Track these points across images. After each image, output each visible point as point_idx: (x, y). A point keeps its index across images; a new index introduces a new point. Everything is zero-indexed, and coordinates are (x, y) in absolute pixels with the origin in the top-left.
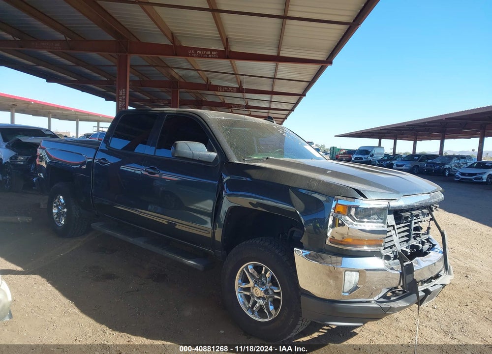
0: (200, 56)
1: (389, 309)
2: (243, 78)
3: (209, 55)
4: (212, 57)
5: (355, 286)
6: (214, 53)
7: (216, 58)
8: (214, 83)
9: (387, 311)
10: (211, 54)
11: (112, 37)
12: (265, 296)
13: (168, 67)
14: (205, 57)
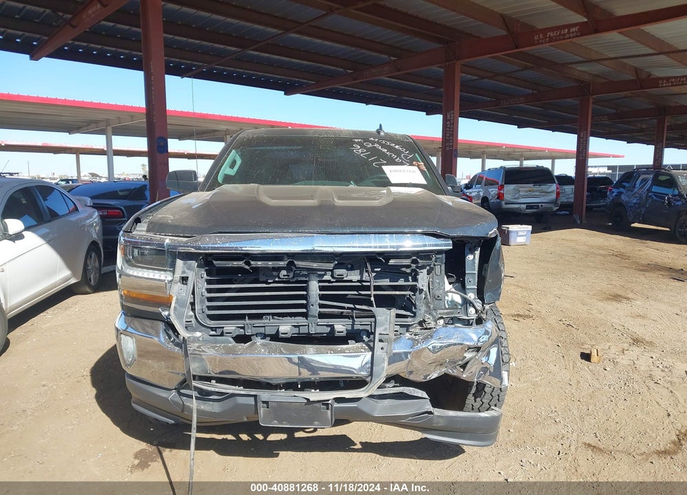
1: (183, 408)
3: (565, 35)
4: (569, 38)
5: (134, 357)
7: (578, 36)
10: (569, 33)
11: (436, 44)
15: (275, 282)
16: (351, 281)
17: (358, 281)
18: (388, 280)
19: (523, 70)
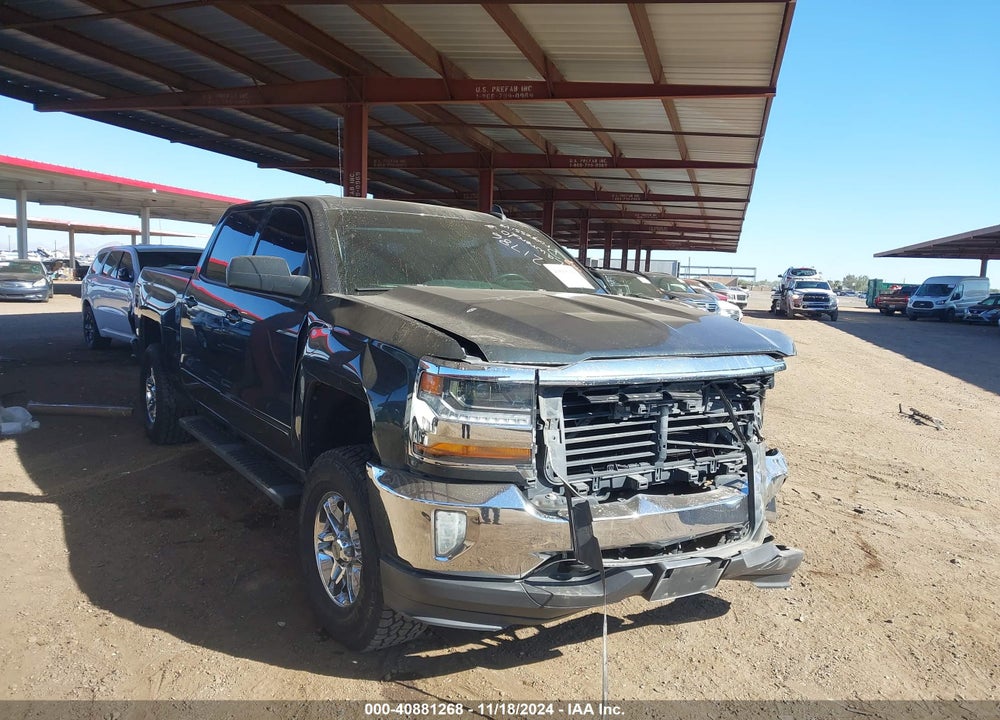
0: (497, 97)
1: (549, 600)
2: (616, 137)
3: (514, 93)
4: (521, 98)
5: (460, 543)
6: (526, 89)
7: (530, 98)
8: (564, 150)
9: (545, 604)
10: (519, 91)
11: (333, 73)
12: (348, 559)
13: (463, 124)
14: (508, 99)
15: (630, 420)
16: (697, 413)
17: (704, 414)
18: (723, 410)
19: (425, 125)
